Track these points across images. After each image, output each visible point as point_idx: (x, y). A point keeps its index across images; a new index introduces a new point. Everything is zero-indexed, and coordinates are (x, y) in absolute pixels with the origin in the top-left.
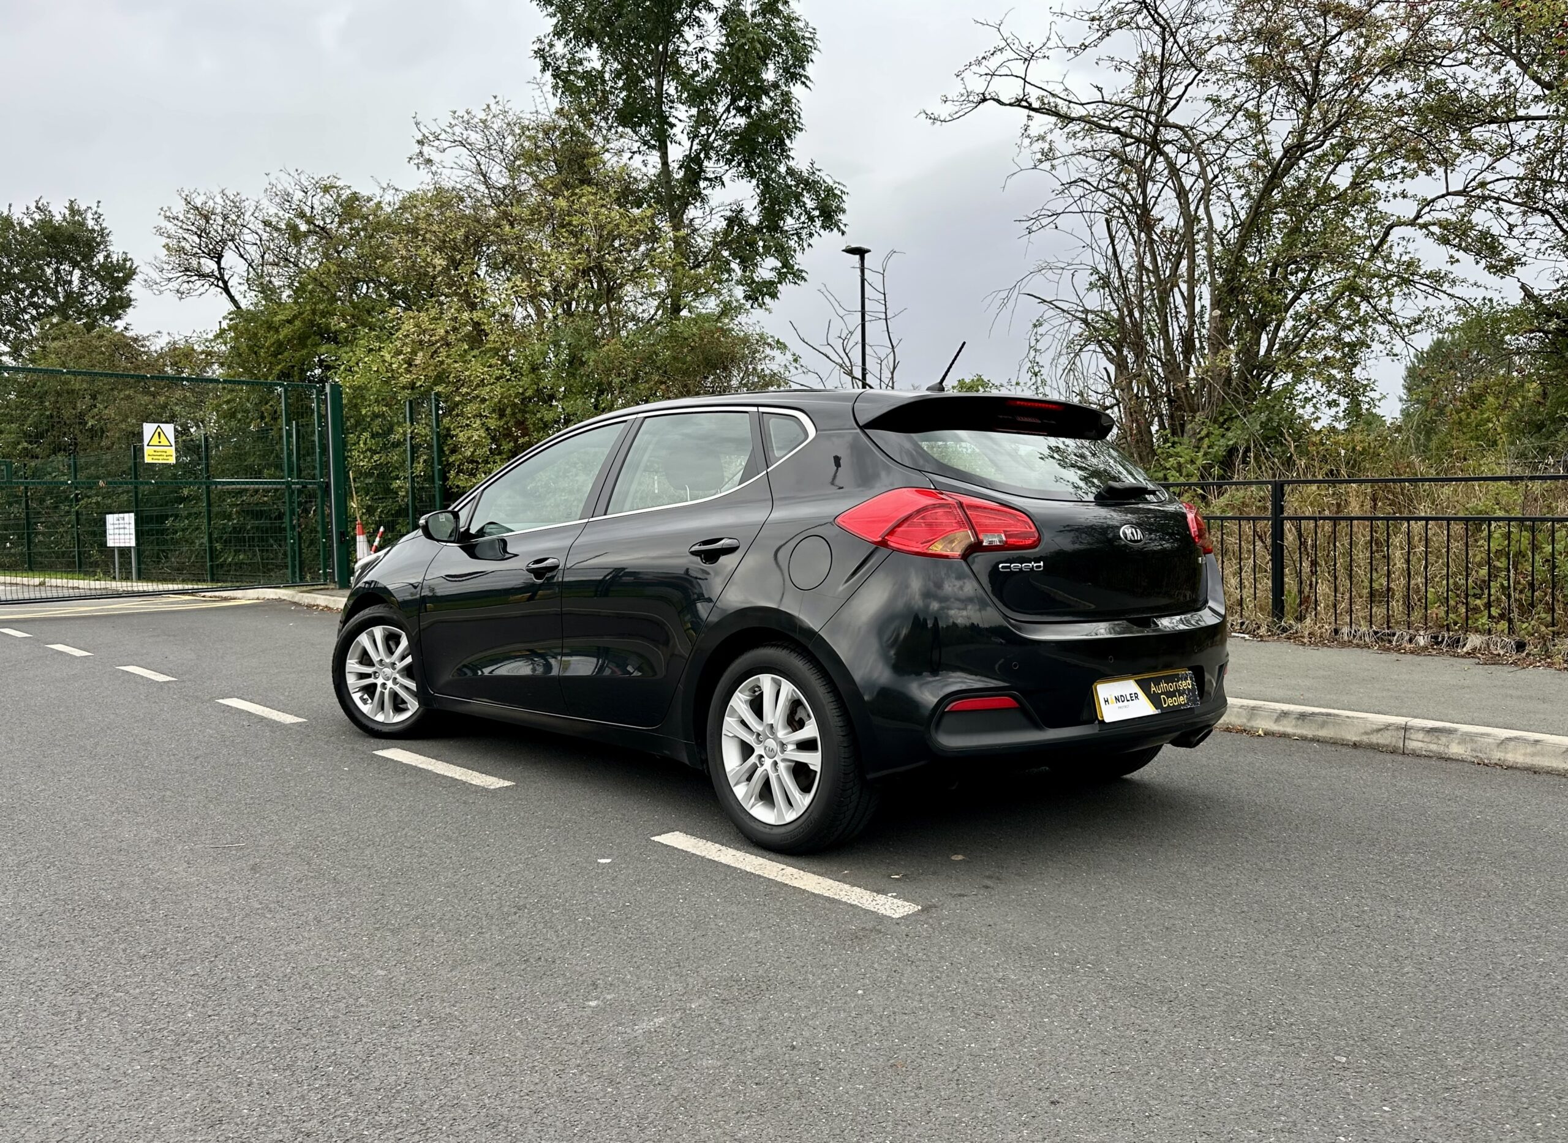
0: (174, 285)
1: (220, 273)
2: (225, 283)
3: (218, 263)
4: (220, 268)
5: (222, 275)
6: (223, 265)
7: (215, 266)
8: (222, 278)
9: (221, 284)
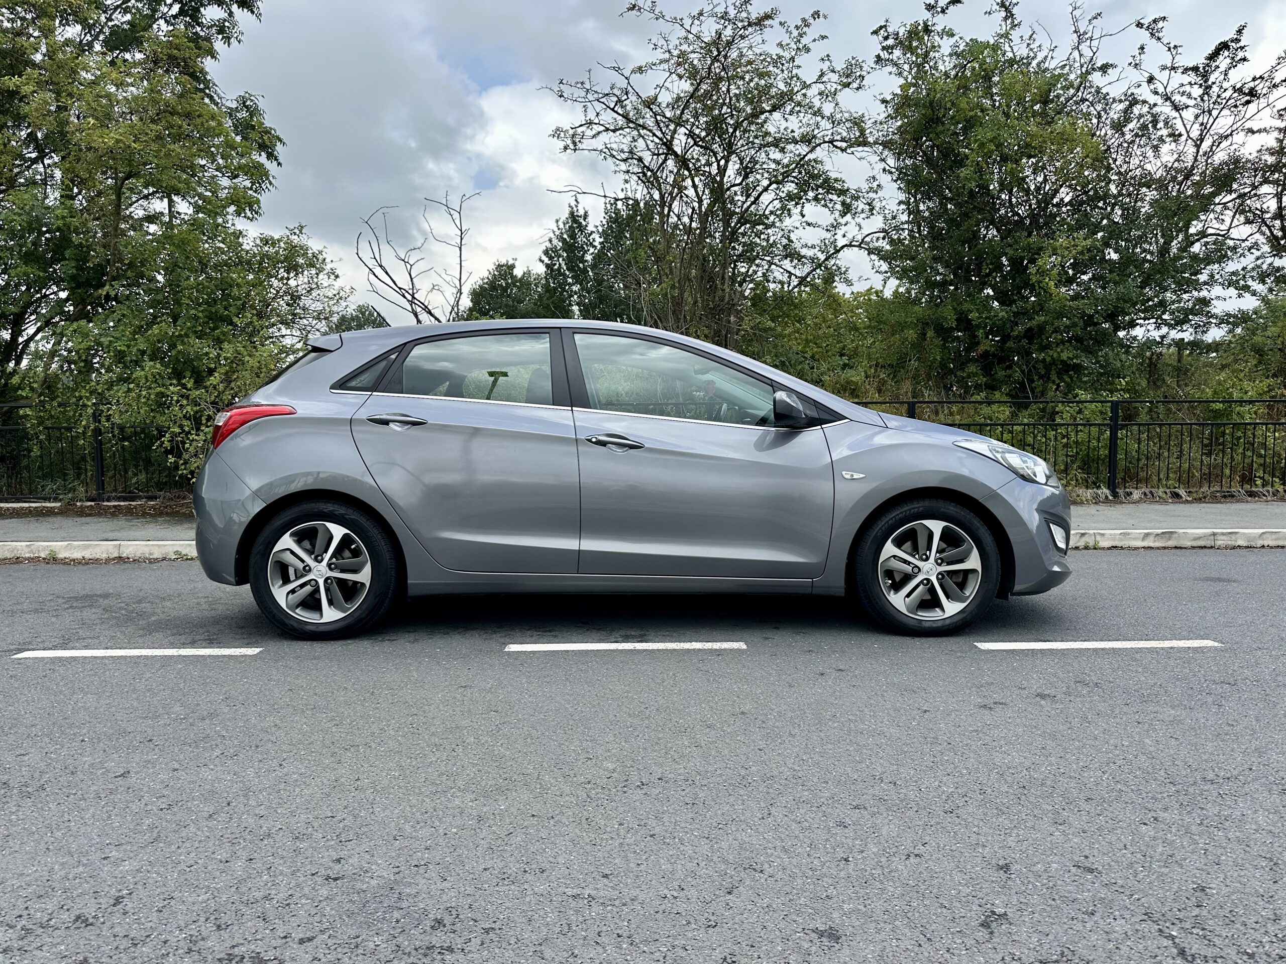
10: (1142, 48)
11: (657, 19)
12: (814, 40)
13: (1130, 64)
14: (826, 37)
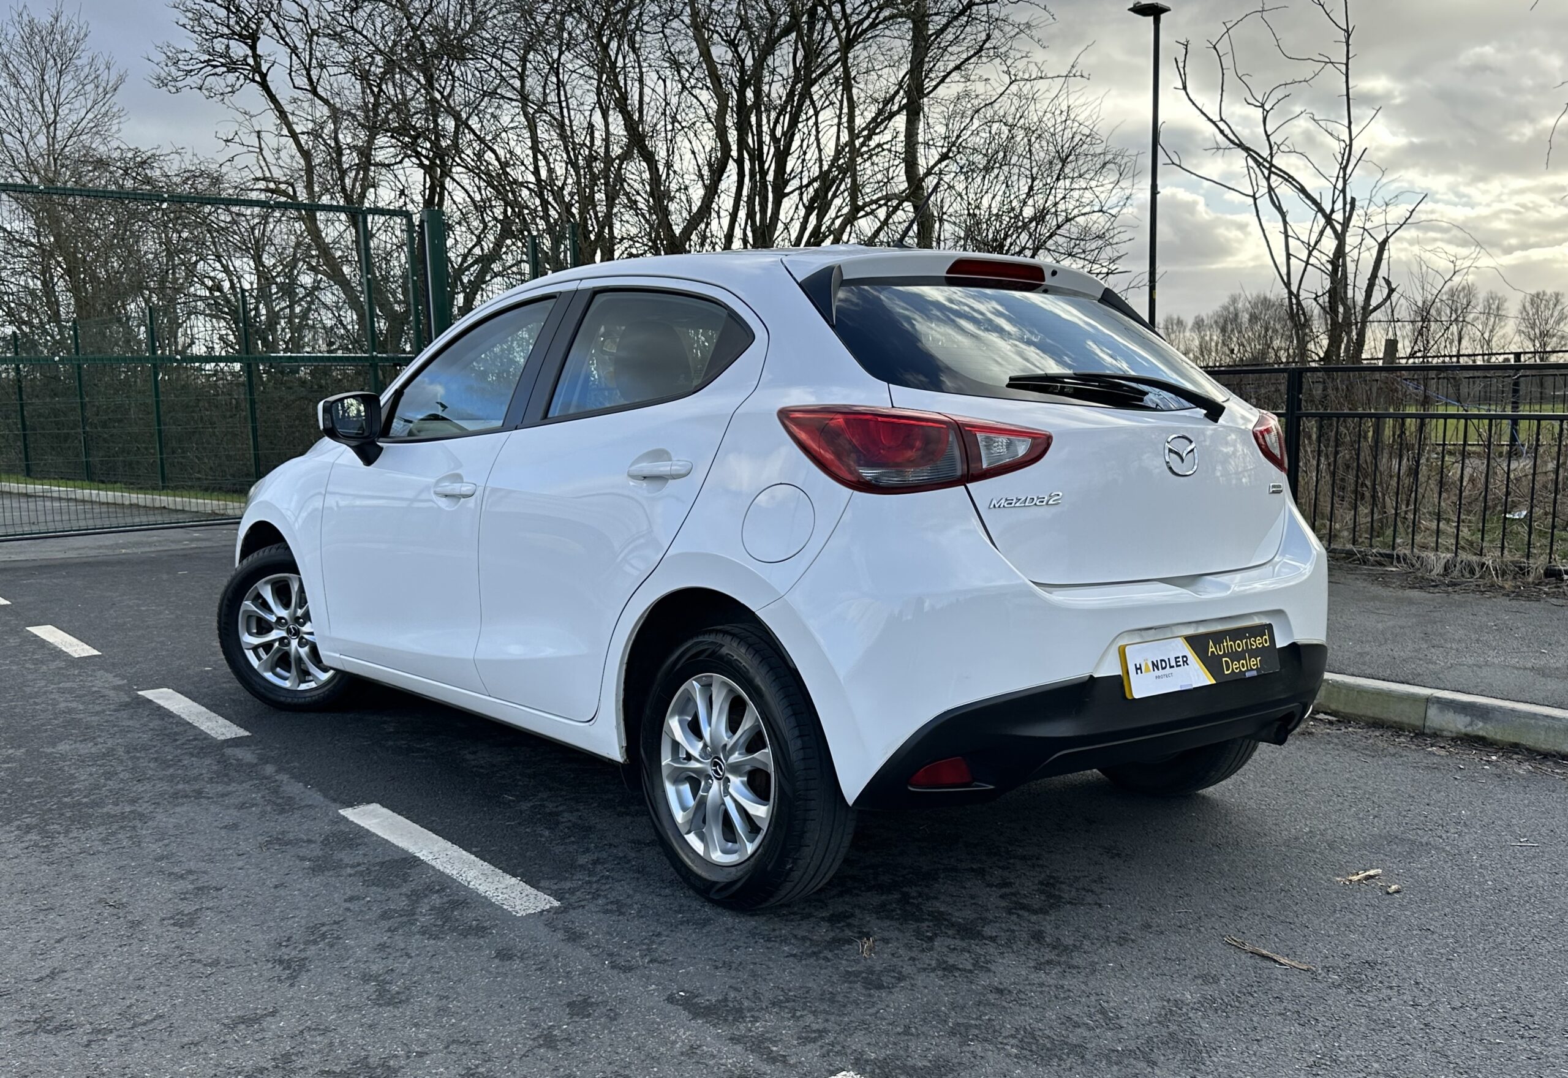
0: (194, 80)
1: (255, 61)
2: (264, 76)
3: (253, 48)
4: (256, 56)
5: (258, 65)
6: (258, 52)
7: (249, 52)
8: (257, 69)
9: (257, 78)
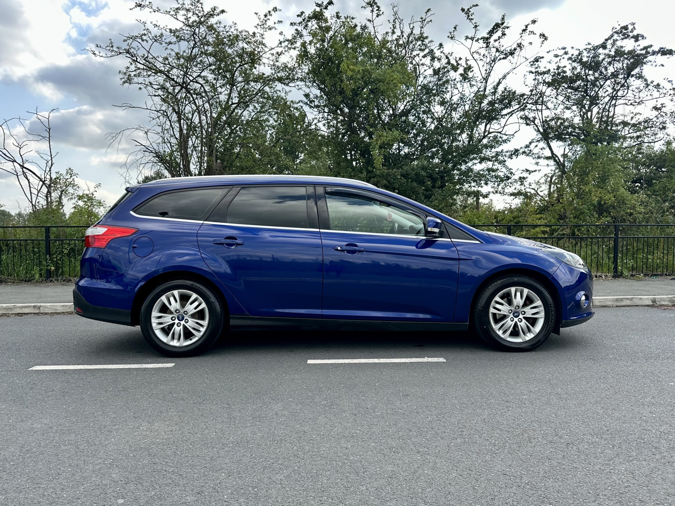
10: (455, 28)
11: (155, 12)
12: (275, 23)
13: (448, 37)
14: (281, 22)
